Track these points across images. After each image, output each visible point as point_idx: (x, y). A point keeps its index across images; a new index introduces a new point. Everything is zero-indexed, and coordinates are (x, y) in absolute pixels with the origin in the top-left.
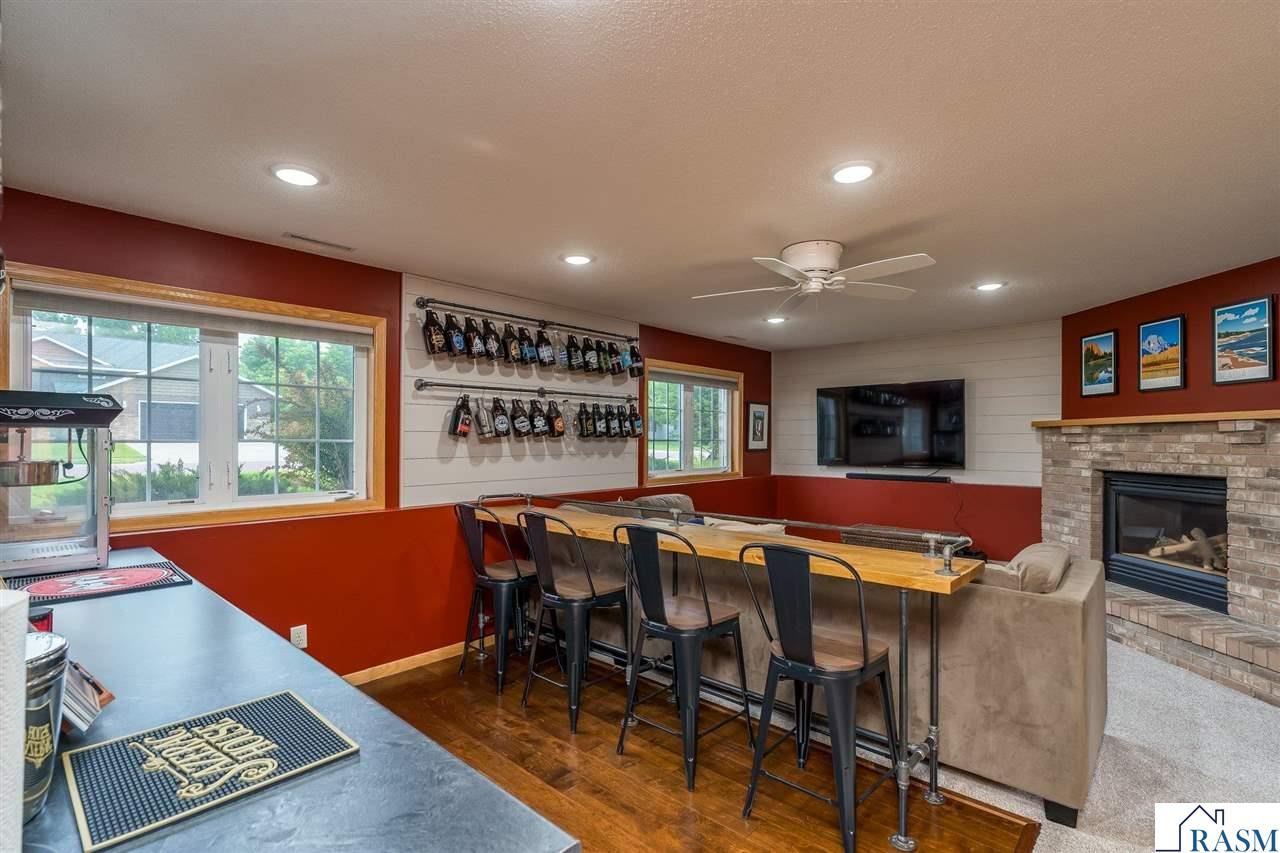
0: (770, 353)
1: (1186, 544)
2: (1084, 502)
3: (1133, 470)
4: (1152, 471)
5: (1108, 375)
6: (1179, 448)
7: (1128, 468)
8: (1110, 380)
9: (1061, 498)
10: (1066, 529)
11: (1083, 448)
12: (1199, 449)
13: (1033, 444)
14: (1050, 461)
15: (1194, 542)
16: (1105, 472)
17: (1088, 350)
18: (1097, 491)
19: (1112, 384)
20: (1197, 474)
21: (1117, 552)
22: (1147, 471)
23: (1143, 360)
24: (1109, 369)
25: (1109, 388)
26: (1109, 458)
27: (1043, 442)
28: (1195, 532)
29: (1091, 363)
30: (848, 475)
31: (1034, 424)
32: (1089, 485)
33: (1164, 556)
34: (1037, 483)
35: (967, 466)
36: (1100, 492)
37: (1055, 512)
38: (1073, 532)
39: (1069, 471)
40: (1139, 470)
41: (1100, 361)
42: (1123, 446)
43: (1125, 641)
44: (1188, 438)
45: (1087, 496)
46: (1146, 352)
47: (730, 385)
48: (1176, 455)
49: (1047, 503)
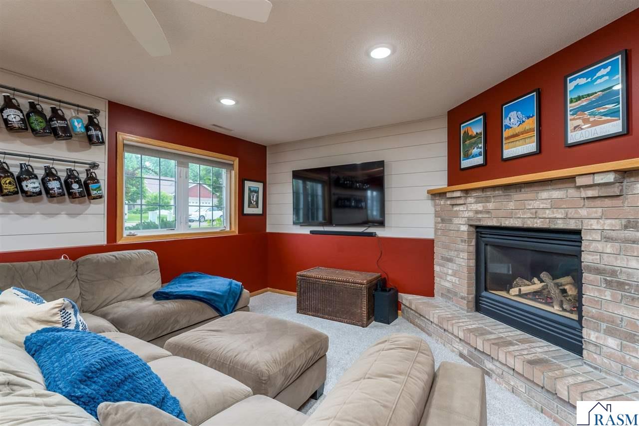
0: (265, 147)
1: (537, 285)
2: (462, 251)
3: (498, 224)
4: (514, 225)
5: (479, 150)
6: (536, 204)
7: (494, 223)
8: (480, 154)
9: (447, 247)
10: (450, 272)
11: (461, 208)
12: (555, 205)
13: (428, 207)
14: (439, 219)
15: (543, 284)
16: (477, 227)
17: (465, 132)
18: (471, 242)
19: (482, 157)
20: (553, 226)
21: (486, 290)
22: (510, 225)
23: (505, 134)
24: (480, 146)
25: (479, 160)
26: (480, 216)
27: (435, 205)
28: (544, 275)
29: (467, 142)
30: (312, 232)
31: (429, 192)
32: (465, 237)
33: (520, 295)
34: (430, 236)
35: (386, 225)
36: (473, 243)
37: (443, 258)
38: (454, 275)
39: (452, 227)
40: (503, 225)
41: (473, 140)
42: (490, 206)
43: (494, 376)
44: (544, 195)
45: (464, 246)
46: (508, 127)
47: (230, 166)
48: (534, 210)
49: (438, 251)
